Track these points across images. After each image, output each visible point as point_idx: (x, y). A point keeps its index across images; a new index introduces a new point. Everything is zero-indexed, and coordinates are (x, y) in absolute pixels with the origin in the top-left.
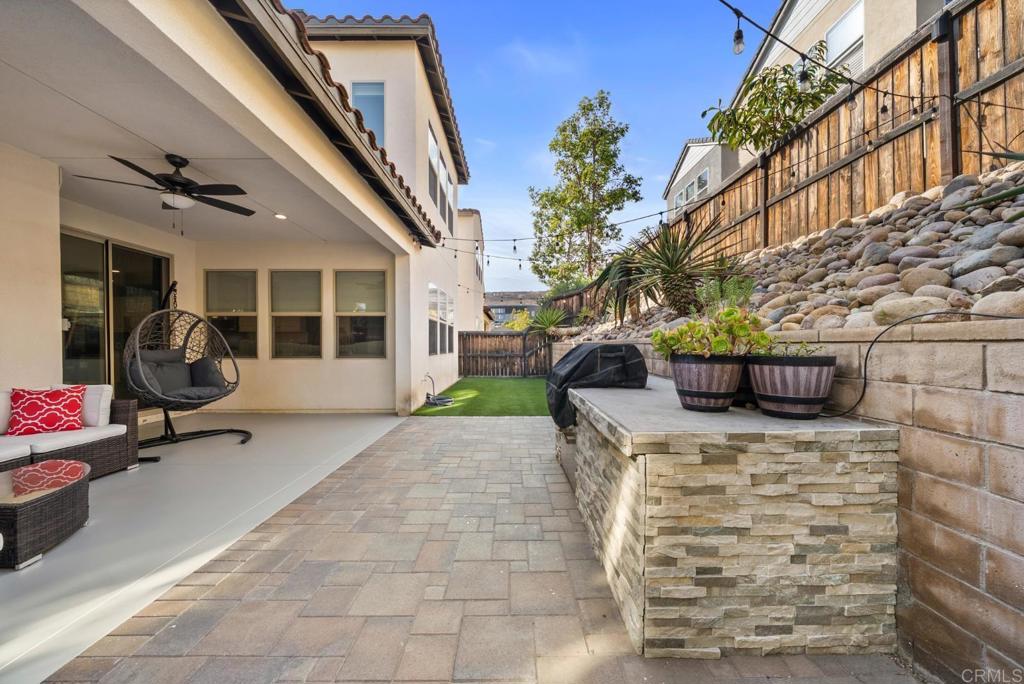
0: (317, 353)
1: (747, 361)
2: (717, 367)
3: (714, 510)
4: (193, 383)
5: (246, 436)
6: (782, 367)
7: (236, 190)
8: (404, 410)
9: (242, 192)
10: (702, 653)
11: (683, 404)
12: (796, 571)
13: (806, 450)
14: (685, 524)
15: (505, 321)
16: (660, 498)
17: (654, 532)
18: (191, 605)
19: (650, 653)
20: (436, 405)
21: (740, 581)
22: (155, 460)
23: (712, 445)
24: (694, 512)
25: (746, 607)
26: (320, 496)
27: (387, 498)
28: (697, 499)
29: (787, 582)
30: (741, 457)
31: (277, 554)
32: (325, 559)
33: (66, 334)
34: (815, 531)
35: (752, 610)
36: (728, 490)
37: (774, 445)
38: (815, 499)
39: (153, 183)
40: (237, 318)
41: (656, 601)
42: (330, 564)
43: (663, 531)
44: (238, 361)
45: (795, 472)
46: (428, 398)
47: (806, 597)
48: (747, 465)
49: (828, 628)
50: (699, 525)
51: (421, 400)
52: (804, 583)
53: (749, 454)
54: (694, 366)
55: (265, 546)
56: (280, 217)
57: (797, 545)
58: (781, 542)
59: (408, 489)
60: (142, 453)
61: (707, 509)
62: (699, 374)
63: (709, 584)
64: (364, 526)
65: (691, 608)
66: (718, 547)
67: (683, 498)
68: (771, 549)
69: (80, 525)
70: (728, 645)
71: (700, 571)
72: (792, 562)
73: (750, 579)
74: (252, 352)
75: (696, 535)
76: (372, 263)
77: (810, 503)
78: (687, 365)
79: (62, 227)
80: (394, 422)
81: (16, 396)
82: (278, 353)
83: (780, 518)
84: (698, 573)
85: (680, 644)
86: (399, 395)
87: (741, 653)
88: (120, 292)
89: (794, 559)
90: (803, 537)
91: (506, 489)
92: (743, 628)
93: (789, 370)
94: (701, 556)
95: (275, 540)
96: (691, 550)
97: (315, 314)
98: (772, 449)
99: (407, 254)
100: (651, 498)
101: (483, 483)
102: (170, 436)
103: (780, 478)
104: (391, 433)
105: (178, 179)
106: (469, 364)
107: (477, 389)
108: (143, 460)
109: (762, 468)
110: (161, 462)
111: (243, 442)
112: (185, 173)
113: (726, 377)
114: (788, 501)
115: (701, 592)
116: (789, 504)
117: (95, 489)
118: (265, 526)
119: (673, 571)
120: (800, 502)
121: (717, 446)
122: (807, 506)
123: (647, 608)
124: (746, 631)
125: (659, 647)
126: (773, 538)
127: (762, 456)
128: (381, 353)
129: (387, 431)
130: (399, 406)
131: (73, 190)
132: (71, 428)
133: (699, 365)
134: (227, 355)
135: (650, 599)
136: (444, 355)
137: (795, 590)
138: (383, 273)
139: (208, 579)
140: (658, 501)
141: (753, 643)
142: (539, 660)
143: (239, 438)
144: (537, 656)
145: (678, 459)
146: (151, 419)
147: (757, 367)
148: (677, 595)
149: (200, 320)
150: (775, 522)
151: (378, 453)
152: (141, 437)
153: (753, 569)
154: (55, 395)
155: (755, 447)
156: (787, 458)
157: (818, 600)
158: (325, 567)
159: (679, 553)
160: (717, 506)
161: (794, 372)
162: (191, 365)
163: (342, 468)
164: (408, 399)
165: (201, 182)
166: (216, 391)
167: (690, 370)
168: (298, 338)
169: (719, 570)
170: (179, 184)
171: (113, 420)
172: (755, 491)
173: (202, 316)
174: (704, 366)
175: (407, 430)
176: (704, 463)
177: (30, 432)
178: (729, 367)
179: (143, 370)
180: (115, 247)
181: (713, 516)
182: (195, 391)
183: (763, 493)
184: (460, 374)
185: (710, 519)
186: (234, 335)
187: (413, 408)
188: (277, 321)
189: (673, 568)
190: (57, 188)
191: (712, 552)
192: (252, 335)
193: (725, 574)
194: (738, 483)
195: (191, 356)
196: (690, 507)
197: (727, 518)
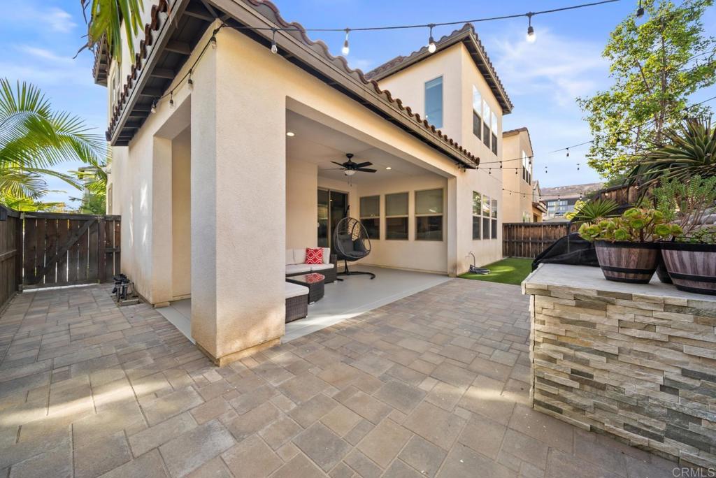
0: (406, 237)
1: (657, 247)
2: (624, 250)
3: (586, 337)
4: (355, 250)
5: (373, 276)
6: (679, 252)
7: (369, 164)
8: (452, 273)
9: (371, 164)
10: (575, 422)
11: (606, 276)
12: (666, 397)
13: (678, 312)
14: (564, 340)
15: (567, 212)
16: (544, 321)
17: (540, 340)
18: (349, 326)
19: (537, 408)
20: (476, 273)
21: (610, 388)
22: (342, 280)
23: (584, 296)
24: (568, 334)
25: (616, 407)
26: (397, 305)
27: (427, 313)
28: (571, 327)
29: (655, 402)
30: (610, 307)
31: (377, 320)
32: (394, 326)
33: (319, 228)
34: (685, 373)
35: (620, 411)
36: (597, 326)
37: (641, 303)
38: (686, 349)
39: (343, 167)
40: (373, 219)
41: (541, 379)
42: (395, 329)
43: (545, 341)
44: (371, 241)
45: (663, 325)
46: (471, 268)
47: (678, 420)
48: (616, 314)
49: (707, 454)
50: (574, 344)
51: (466, 269)
52: (674, 408)
53: (618, 307)
54: (605, 248)
55: (374, 317)
56: (388, 168)
57: (665, 379)
58: (650, 372)
59: (440, 310)
60: (339, 277)
61: (580, 335)
62: (610, 255)
63: (582, 383)
64: (413, 320)
65: (568, 393)
66: (589, 361)
67: (561, 325)
68: (640, 375)
69: (322, 297)
70: (599, 426)
71: (573, 371)
72: (661, 390)
73: (617, 389)
74: (377, 237)
75: (571, 348)
76: (434, 185)
77: (682, 351)
78: (601, 248)
79: (318, 187)
80: (446, 280)
81: (307, 250)
82: (388, 237)
83: (650, 356)
84: (572, 372)
85: (560, 411)
86: (450, 264)
87: (611, 437)
88: (332, 209)
89: (663, 388)
90: (674, 374)
91: (500, 324)
92: (611, 420)
93: (686, 255)
94: (575, 362)
95: (378, 316)
96: (566, 356)
97: (406, 216)
98: (639, 306)
99: (455, 177)
100: (538, 320)
101: (485, 318)
102: (346, 272)
103: (647, 327)
104: (441, 285)
105: (350, 164)
106: (513, 247)
107: (515, 266)
108: (338, 280)
109: (629, 317)
110: (344, 282)
111: (372, 278)
112: (353, 160)
113: (633, 257)
114: (657, 345)
115: (576, 385)
116: (657, 347)
117: (326, 287)
118: (375, 310)
119: (553, 366)
120: (670, 348)
121: (588, 297)
122: (680, 353)
123: (536, 382)
124: (617, 424)
125: (543, 406)
126: (641, 367)
127: (630, 309)
128: (439, 238)
129: (439, 283)
130: (449, 270)
131: (322, 174)
132: (319, 263)
133: (609, 249)
134: (367, 238)
135: (538, 377)
136: (486, 241)
137: (665, 411)
138: (441, 190)
139: (354, 320)
140: (543, 323)
141: (620, 432)
142: (471, 387)
143: (370, 277)
144: (471, 385)
145: (557, 301)
146: (341, 264)
147: (668, 252)
148: (555, 380)
149: (357, 222)
150: (644, 357)
151: (430, 293)
152: (338, 271)
153: (622, 384)
154: (316, 251)
155: (621, 302)
156: (655, 314)
157: (692, 426)
158: (393, 329)
159: (559, 357)
160: (589, 334)
161: (690, 255)
162: (354, 242)
163: (411, 296)
164: (455, 267)
165: (358, 163)
166: (362, 254)
167: (603, 252)
168: (398, 229)
169: (592, 376)
170: (351, 165)
171: (330, 262)
172: (621, 331)
173: (359, 220)
174: (613, 249)
175: (451, 285)
176: (575, 306)
177: (310, 263)
178: (636, 251)
179: (339, 243)
180: (332, 192)
181: (585, 340)
182: (355, 253)
183: (629, 334)
184: (503, 255)
185: (583, 342)
186: (370, 228)
187: (459, 273)
188: (388, 220)
189: (554, 365)
190: (316, 174)
191: (586, 363)
192: (377, 228)
193: (595, 379)
194: (606, 323)
195: (354, 238)
196: (566, 331)
197: (596, 344)
